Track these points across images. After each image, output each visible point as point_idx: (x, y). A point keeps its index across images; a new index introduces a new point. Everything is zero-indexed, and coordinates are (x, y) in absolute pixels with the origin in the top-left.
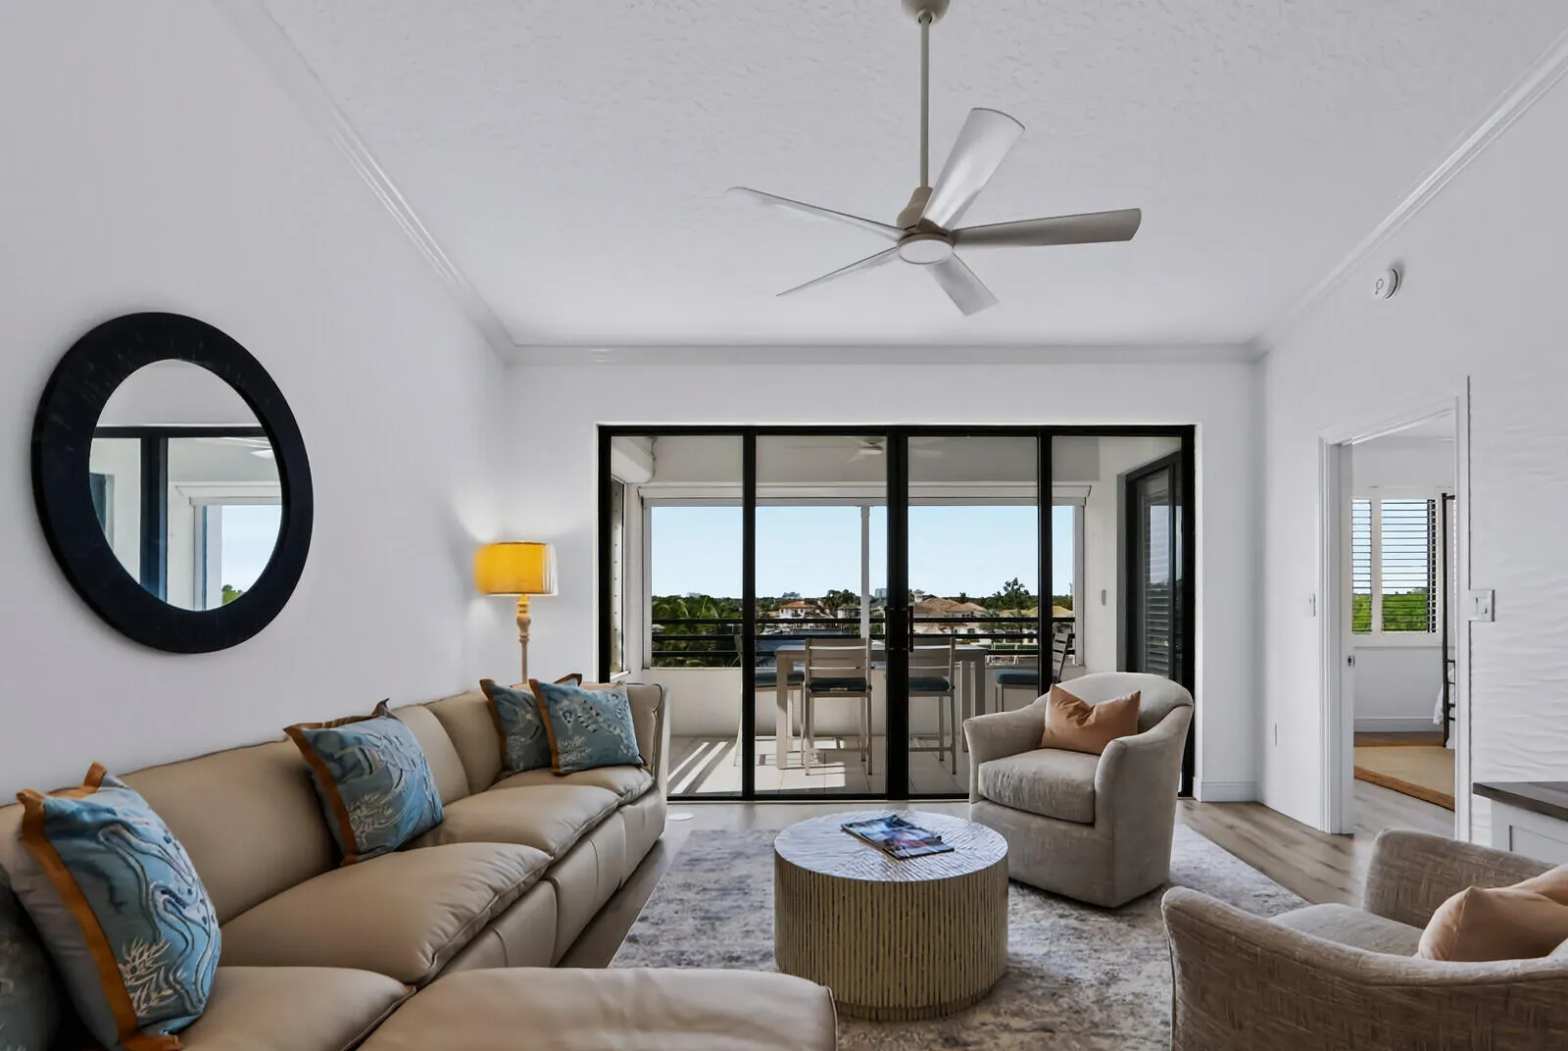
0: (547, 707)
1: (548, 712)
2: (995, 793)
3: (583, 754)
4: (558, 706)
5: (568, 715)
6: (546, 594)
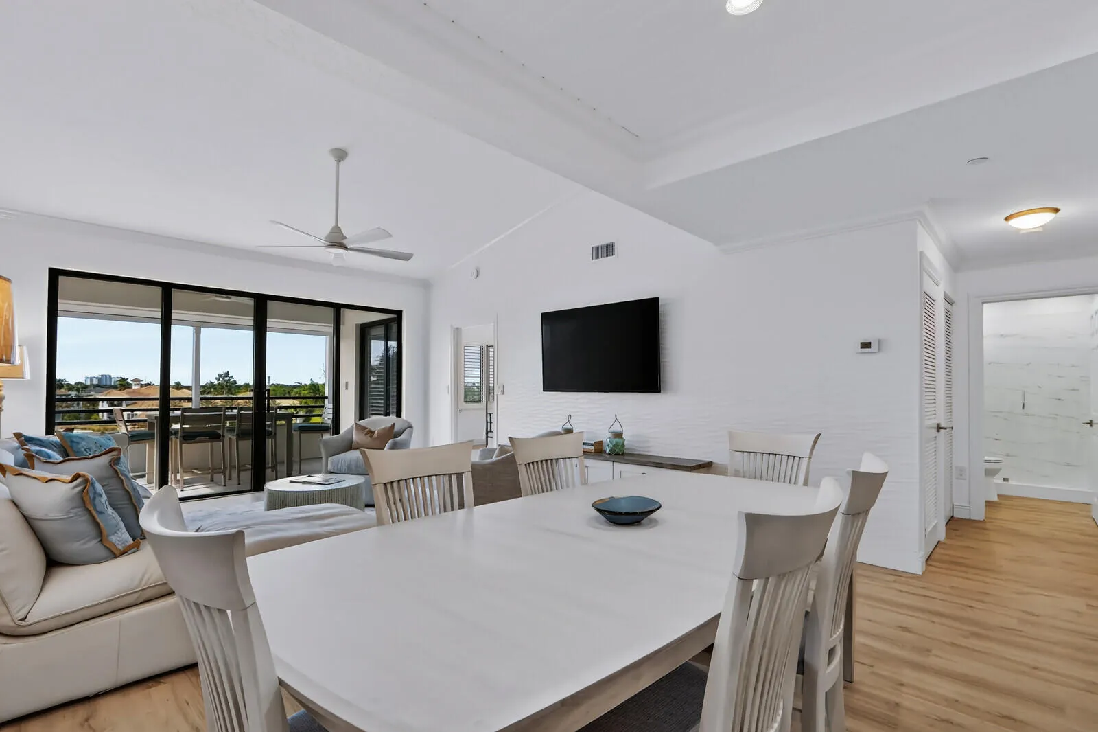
0: (72, 446)
1: (72, 449)
5: (88, 450)
6: (22, 378)
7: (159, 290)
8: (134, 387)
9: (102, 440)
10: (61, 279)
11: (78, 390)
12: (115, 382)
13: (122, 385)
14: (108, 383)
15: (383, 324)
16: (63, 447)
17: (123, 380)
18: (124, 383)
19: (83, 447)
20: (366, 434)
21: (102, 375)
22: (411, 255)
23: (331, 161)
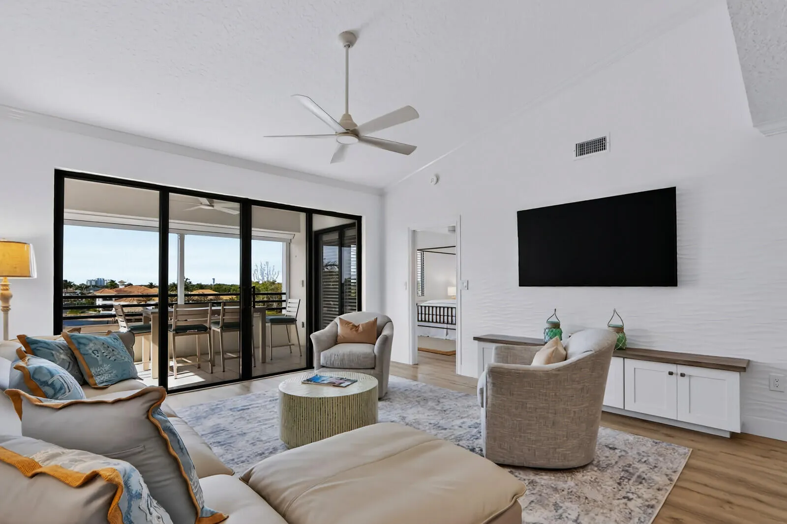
0: (79, 349)
1: (80, 351)
2: (331, 363)
3: (112, 375)
4: (87, 348)
5: (95, 352)
6: (30, 277)
7: (157, 193)
8: (120, 287)
9: (110, 340)
10: (67, 180)
11: (82, 290)
12: (106, 284)
13: (111, 285)
14: (103, 284)
15: (338, 230)
16: (70, 349)
17: (112, 281)
18: (113, 284)
19: (90, 349)
20: (351, 329)
21: (98, 279)
22: (414, 148)
23: (340, 45)
